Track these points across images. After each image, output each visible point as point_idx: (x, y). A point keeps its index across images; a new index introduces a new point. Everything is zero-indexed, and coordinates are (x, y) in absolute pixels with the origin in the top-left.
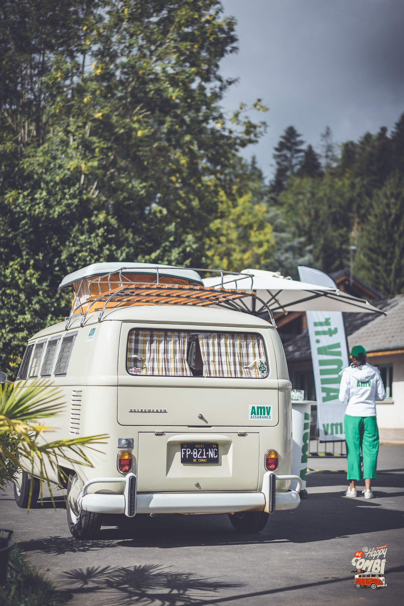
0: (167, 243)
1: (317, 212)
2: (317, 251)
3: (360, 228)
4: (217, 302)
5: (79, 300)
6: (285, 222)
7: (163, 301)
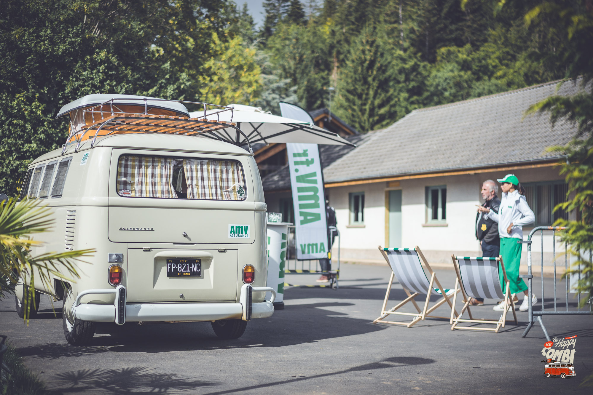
0: (164, 81)
1: (301, 56)
2: (301, 92)
3: (339, 72)
4: (202, 132)
5: (75, 128)
6: (272, 65)
7: (153, 131)
